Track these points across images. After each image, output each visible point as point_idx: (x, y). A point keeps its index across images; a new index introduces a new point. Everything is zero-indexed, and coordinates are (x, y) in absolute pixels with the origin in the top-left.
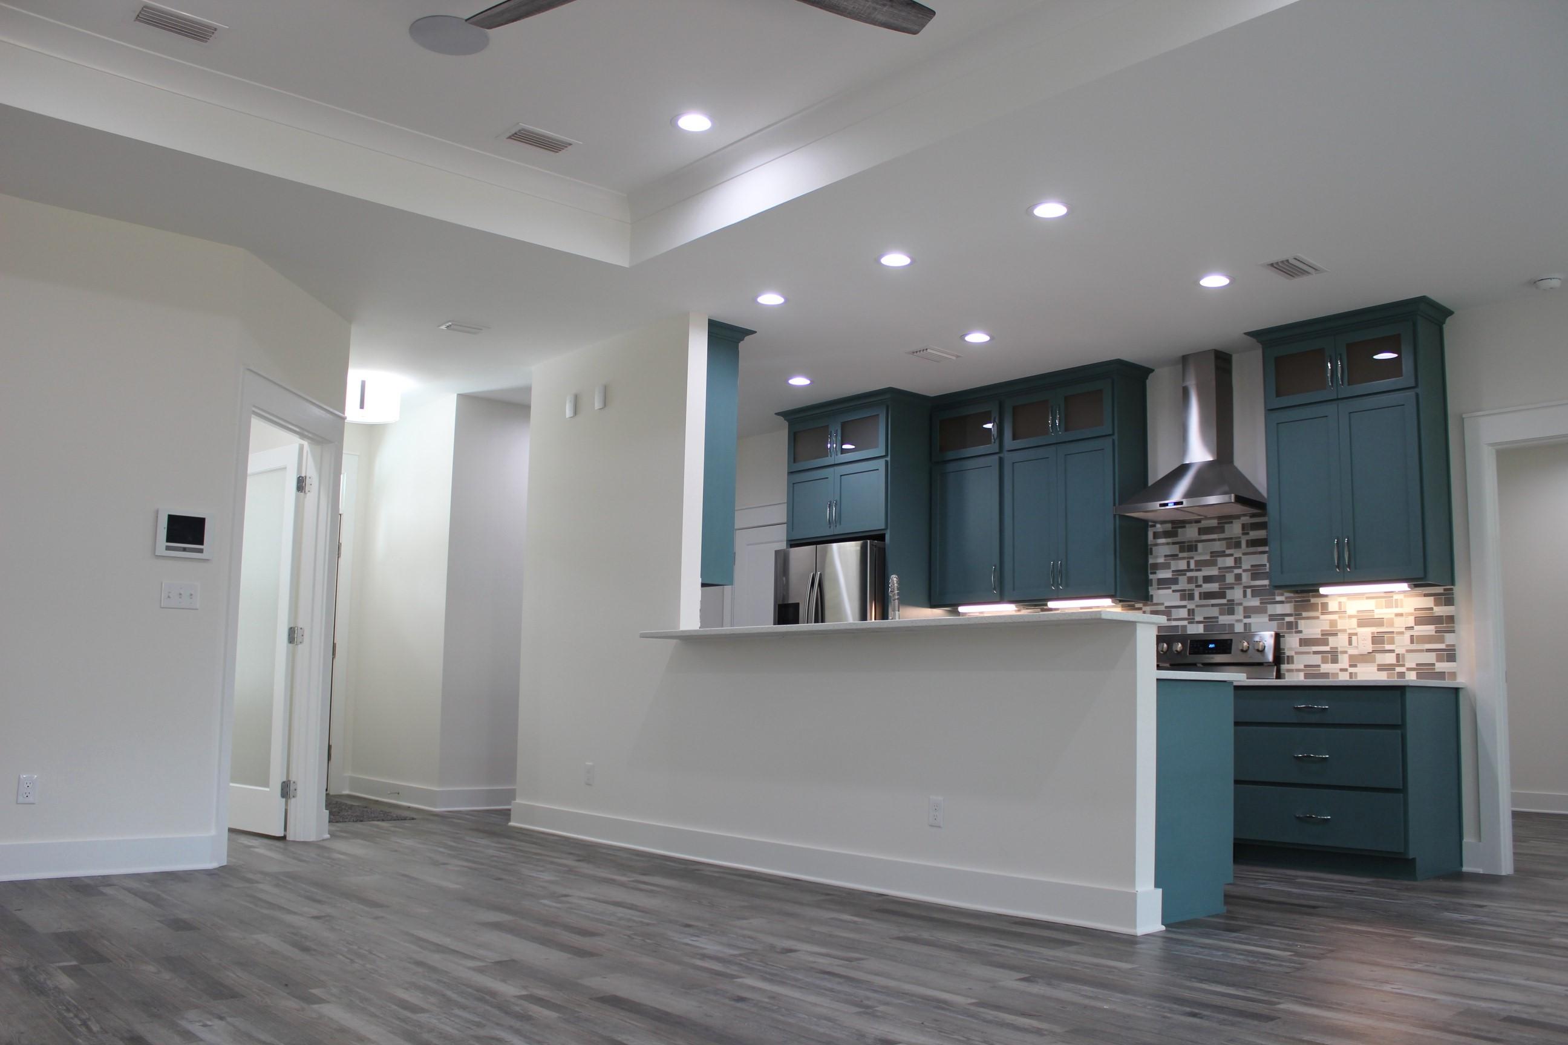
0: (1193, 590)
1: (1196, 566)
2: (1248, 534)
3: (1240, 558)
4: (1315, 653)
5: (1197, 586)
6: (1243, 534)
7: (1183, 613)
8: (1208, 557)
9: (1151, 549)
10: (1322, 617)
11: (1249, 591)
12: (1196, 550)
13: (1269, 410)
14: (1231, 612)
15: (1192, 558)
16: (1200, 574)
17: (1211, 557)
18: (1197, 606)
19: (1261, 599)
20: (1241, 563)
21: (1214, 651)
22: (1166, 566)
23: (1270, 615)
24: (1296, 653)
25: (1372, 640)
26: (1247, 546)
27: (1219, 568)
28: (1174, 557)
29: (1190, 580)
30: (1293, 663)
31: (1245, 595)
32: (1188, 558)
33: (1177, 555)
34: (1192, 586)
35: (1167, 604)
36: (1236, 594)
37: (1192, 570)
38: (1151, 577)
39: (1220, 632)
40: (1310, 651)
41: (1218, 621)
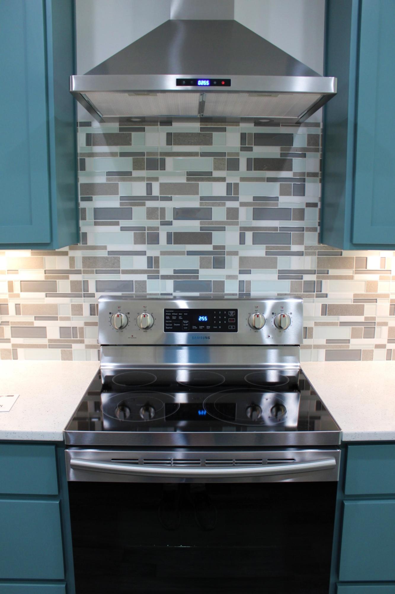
0: (158, 228)
1: (162, 191)
2: (251, 149)
3: (237, 185)
4: (343, 324)
5: (163, 223)
6: (242, 149)
7: (141, 263)
8: (183, 180)
9: (83, 162)
10: (357, 277)
11: (249, 236)
12: (163, 167)
14: (219, 263)
15: (156, 179)
16: (169, 206)
17: (188, 179)
18: (163, 253)
19: (267, 248)
20: (237, 192)
21: (208, 327)
22: (111, 190)
23: (280, 272)
24: (316, 324)
26: (249, 168)
27: (202, 198)
28: (125, 175)
29: (151, 213)
30: (311, 337)
31: (242, 241)
32: (149, 179)
33: (130, 173)
34: (155, 223)
35: (111, 248)
36: (228, 238)
37: (156, 198)
38: (83, 204)
39: (200, 294)
40: (337, 321)
41: (197, 277)
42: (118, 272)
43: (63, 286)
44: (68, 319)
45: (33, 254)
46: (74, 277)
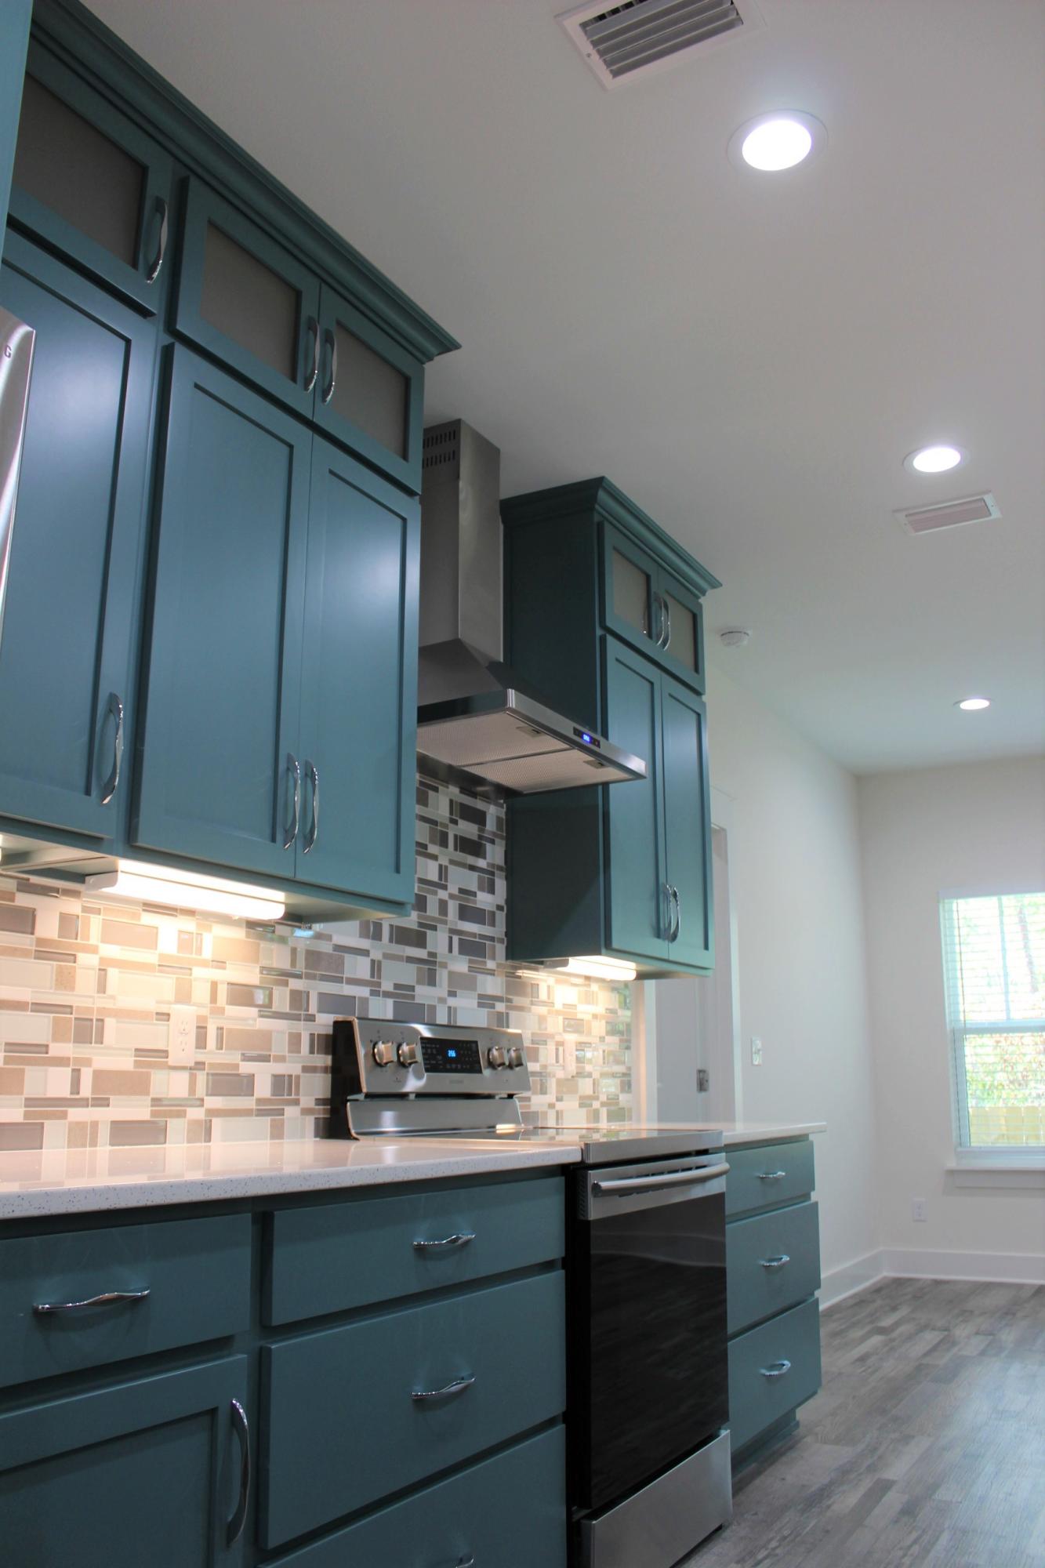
2: (457, 823)
3: (446, 868)
6: (450, 821)
7: (360, 968)
11: (455, 941)
14: (432, 981)
18: (386, 956)
19: (469, 961)
20: (446, 878)
21: (463, 1067)
23: (481, 996)
25: (576, 1055)
26: (455, 848)
31: (450, 948)
35: (336, 939)
36: (438, 940)
41: (413, 997)
42: (339, 980)
43: (281, 1000)
44: (281, 1059)
46: (295, 984)
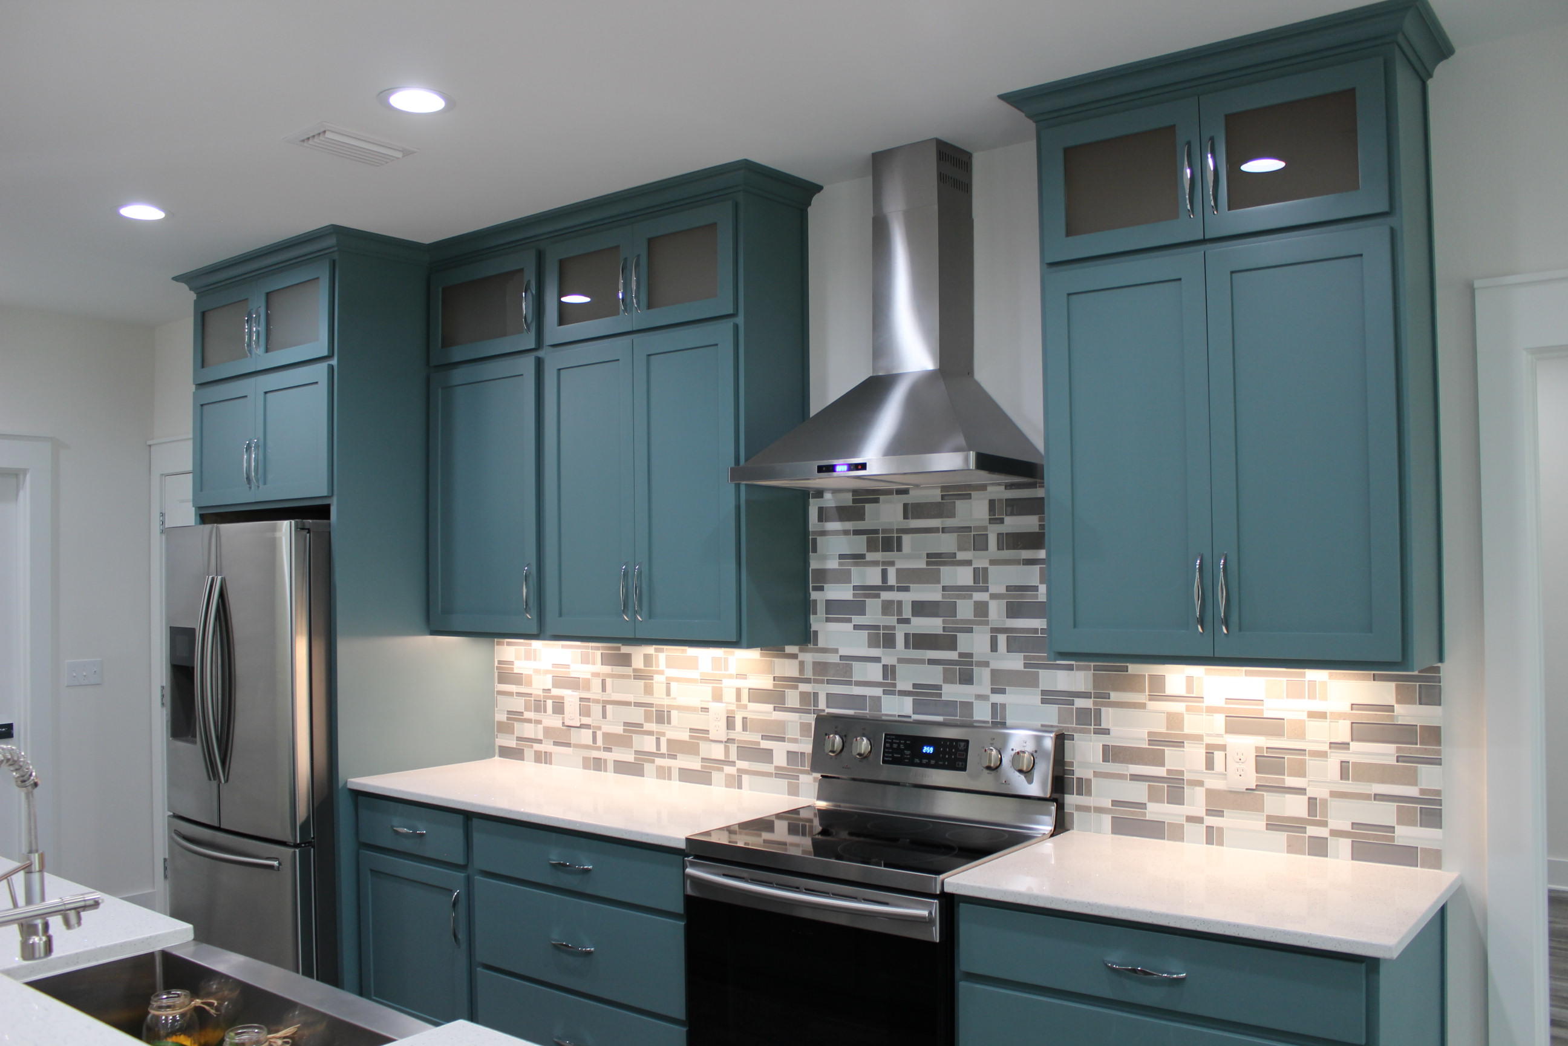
0: (894, 628)
1: (898, 580)
2: (1002, 521)
3: (985, 570)
4: (1135, 778)
5: (901, 621)
6: (992, 521)
7: (874, 672)
8: (921, 564)
9: (815, 541)
10: (1153, 705)
11: (1002, 639)
12: (899, 549)
13: (1052, 265)
14: (967, 678)
15: (892, 564)
16: (907, 598)
17: (928, 563)
18: (901, 661)
19: (1025, 658)
20: (986, 580)
21: (933, 762)
22: (843, 577)
23: (1044, 692)
24: (1096, 774)
25: (1257, 762)
26: (1000, 548)
27: (944, 588)
28: (858, 558)
29: (887, 608)
30: (1089, 793)
31: (994, 647)
32: (884, 563)
33: (862, 556)
34: (892, 620)
35: (843, 651)
36: (976, 643)
37: (891, 588)
38: (814, 595)
39: (944, 719)
40: (1125, 773)
41: (940, 695)
42: (849, 683)
43: (793, 698)
44: (795, 741)
45: (762, 655)
46: (804, 687)
